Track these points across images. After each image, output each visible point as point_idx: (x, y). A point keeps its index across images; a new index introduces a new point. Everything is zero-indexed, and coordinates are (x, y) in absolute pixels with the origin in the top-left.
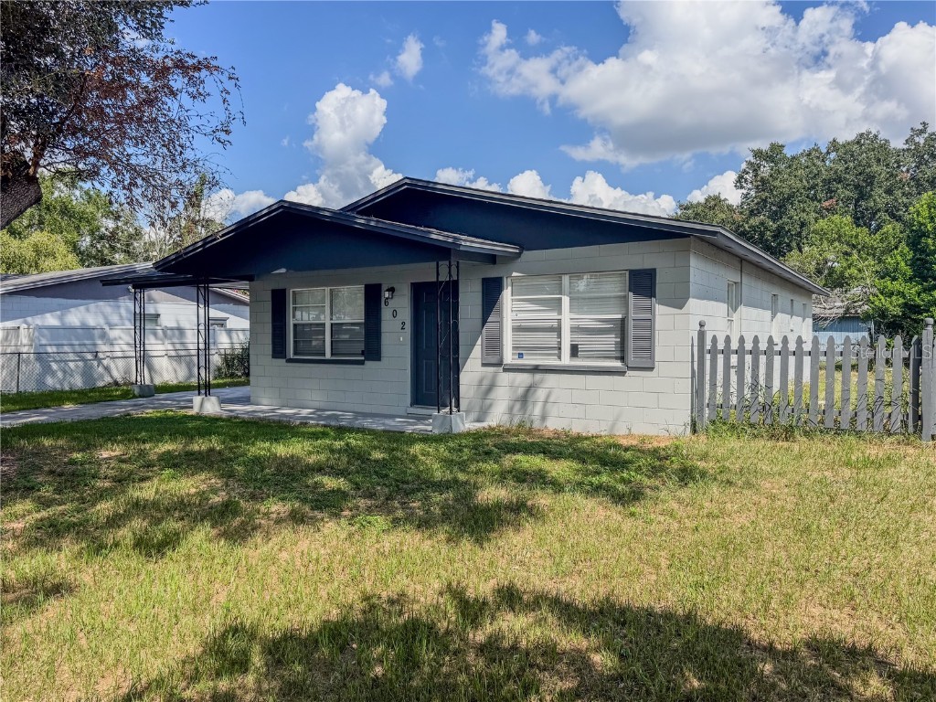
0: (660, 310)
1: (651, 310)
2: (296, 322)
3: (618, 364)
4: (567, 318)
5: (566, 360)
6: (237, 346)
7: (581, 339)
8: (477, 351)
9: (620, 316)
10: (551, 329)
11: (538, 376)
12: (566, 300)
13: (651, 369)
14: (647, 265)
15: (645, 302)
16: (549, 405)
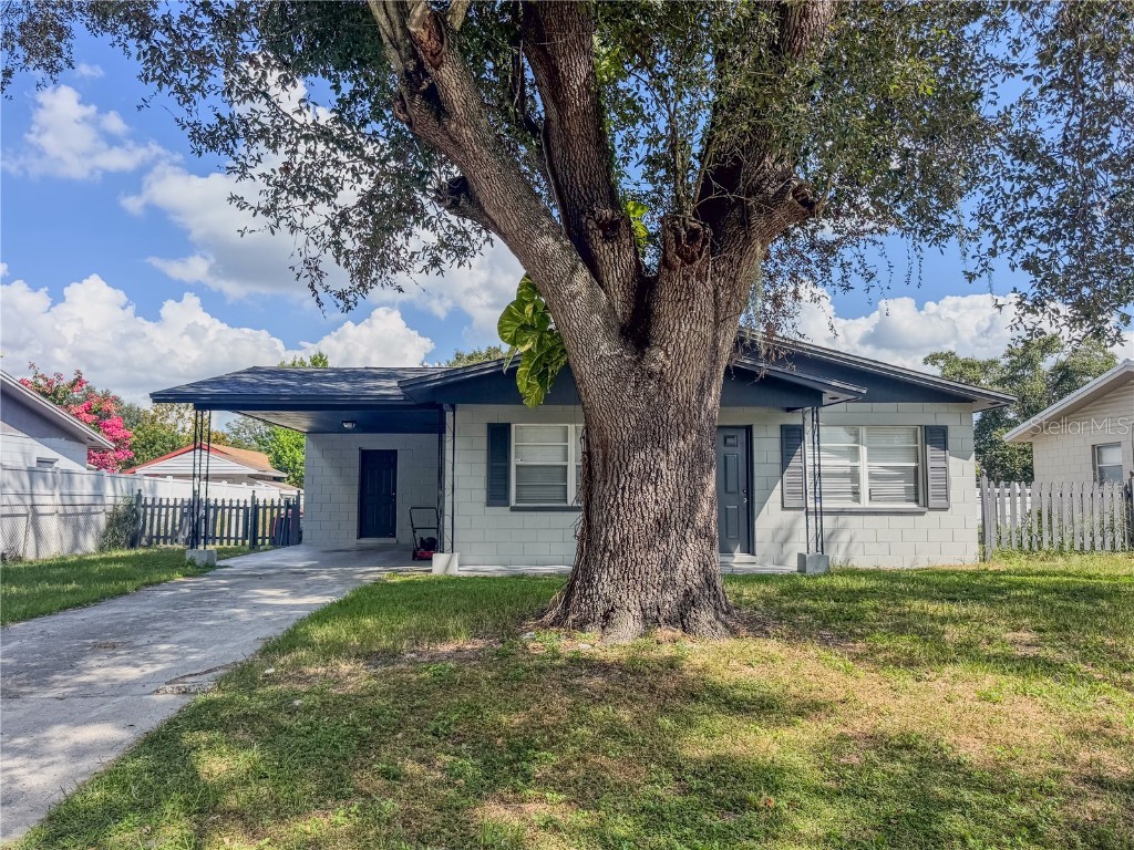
0: (952, 460)
1: (945, 460)
2: (520, 463)
3: (913, 506)
4: (865, 466)
5: (865, 503)
6: (119, 500)
7: (879, 484)
8: (776, 494)
9: (914, 465)
10: (844, 475)
11: (842, 519)
12: (863, 450)
13: (946, 509)
14: (940, 422)
15: (941, 454)
16: (854, 545)
